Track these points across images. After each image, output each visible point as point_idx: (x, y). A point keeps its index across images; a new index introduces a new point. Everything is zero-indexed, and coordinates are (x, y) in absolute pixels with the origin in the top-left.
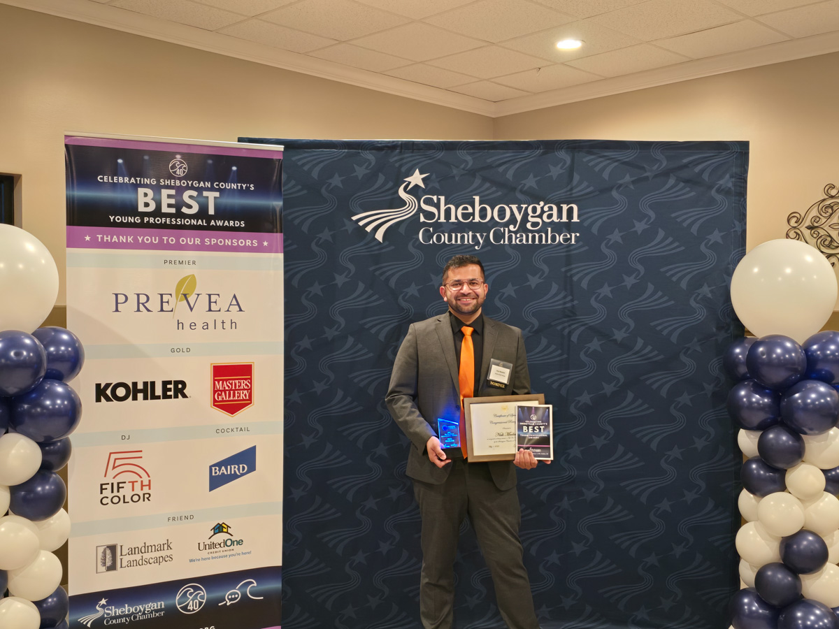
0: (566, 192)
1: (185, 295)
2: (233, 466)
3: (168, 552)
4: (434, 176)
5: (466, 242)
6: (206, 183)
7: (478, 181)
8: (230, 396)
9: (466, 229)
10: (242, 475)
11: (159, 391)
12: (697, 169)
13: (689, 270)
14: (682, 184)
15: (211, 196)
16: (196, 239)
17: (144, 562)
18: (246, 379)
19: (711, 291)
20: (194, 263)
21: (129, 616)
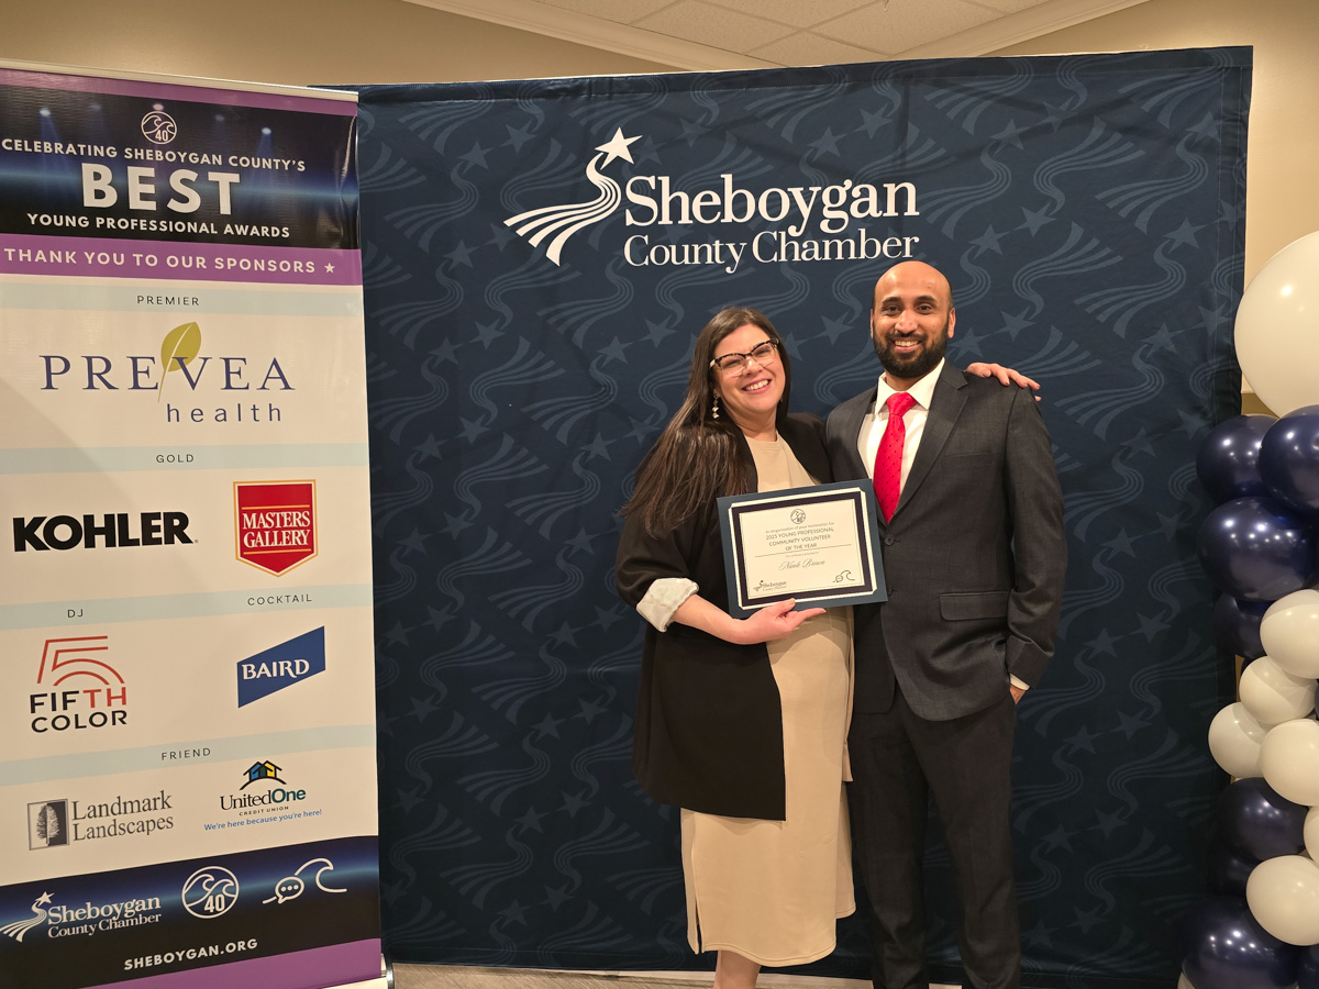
0: (894, 160)
1: (181, 361)
2: (282, 663)
3: (166, 813)
4: (649, 141)
5: (709, 261)
6: (214, 156)
7: (728, 148)
8: (271, 540)
9: (710, 237)
10: (300, 678)
11: (135, 531)
12: (1147, 106)
13: (1129, 301)
14: (1117, 136)
15: (225, 181)
16: (198, 258)
17: (118, 830)
18: (301, 510)
19: (1174, 340)
20: (195, 301)
21: (94, 922)
